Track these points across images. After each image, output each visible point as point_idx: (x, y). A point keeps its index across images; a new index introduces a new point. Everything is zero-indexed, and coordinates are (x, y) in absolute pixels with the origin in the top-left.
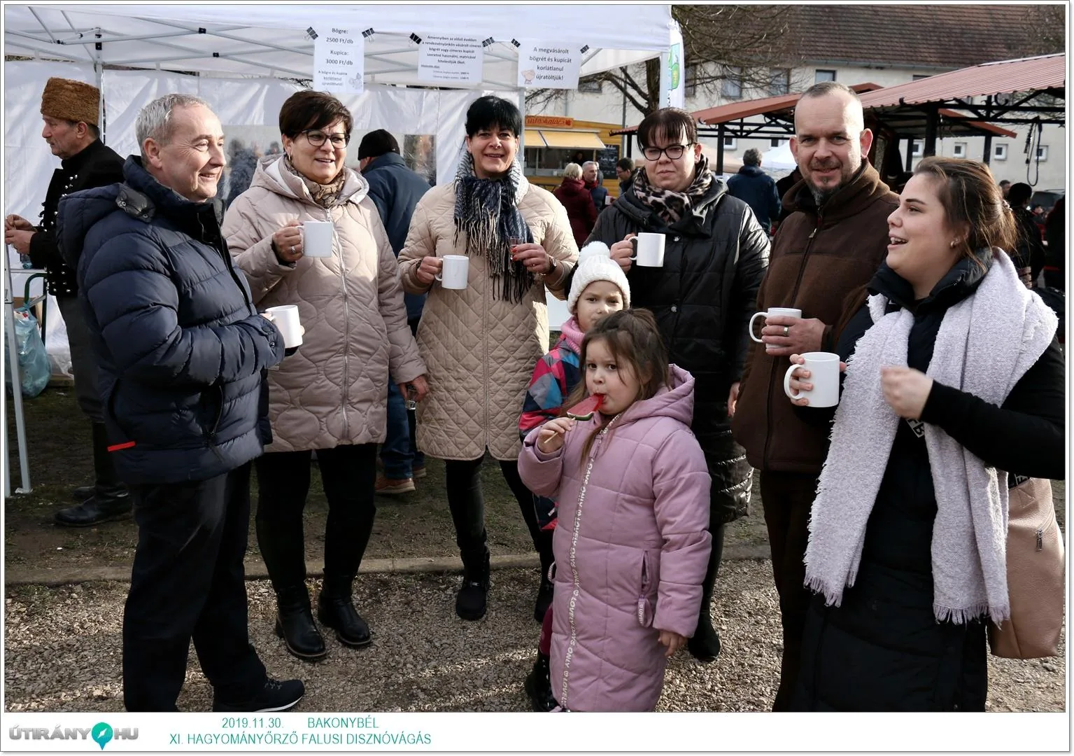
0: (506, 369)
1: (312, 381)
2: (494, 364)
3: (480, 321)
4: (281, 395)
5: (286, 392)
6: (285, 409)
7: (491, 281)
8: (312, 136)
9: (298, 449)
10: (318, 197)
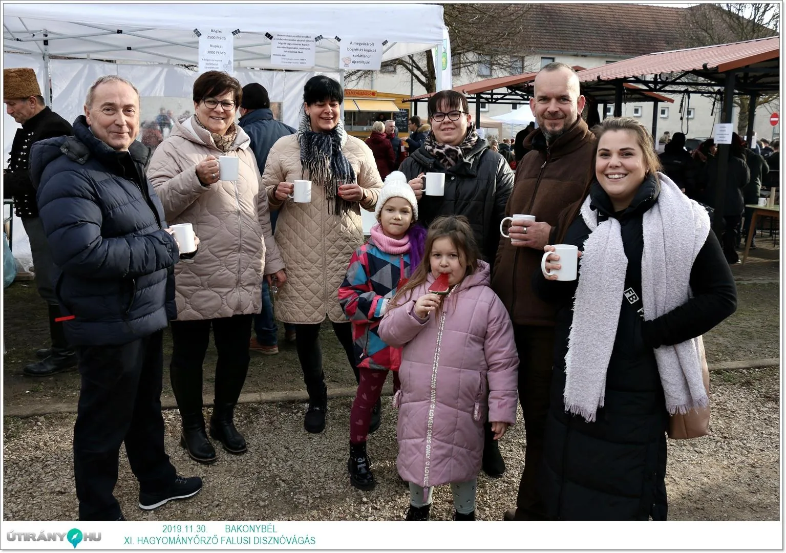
0: (338, 261)
1: (216, 271)
2: (329, 258)
3: (319, 229)
4: (194, 280)
5: (198, 278)
8: (208, 102)
10: (220, 144)
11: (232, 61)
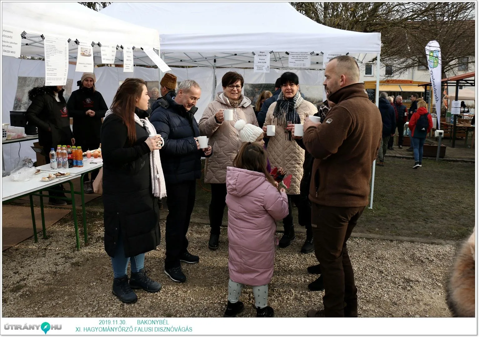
0: (290, 164)
1: (226, 161)
2: (286, 162)
3: (282, 147)
4: (217, 165)
5: (218, 165)
6: (218, 170)
7: (285, 134)
8: (230, 86)
9: (221, 183)
10: (232, 104)
11: (269, 66)
